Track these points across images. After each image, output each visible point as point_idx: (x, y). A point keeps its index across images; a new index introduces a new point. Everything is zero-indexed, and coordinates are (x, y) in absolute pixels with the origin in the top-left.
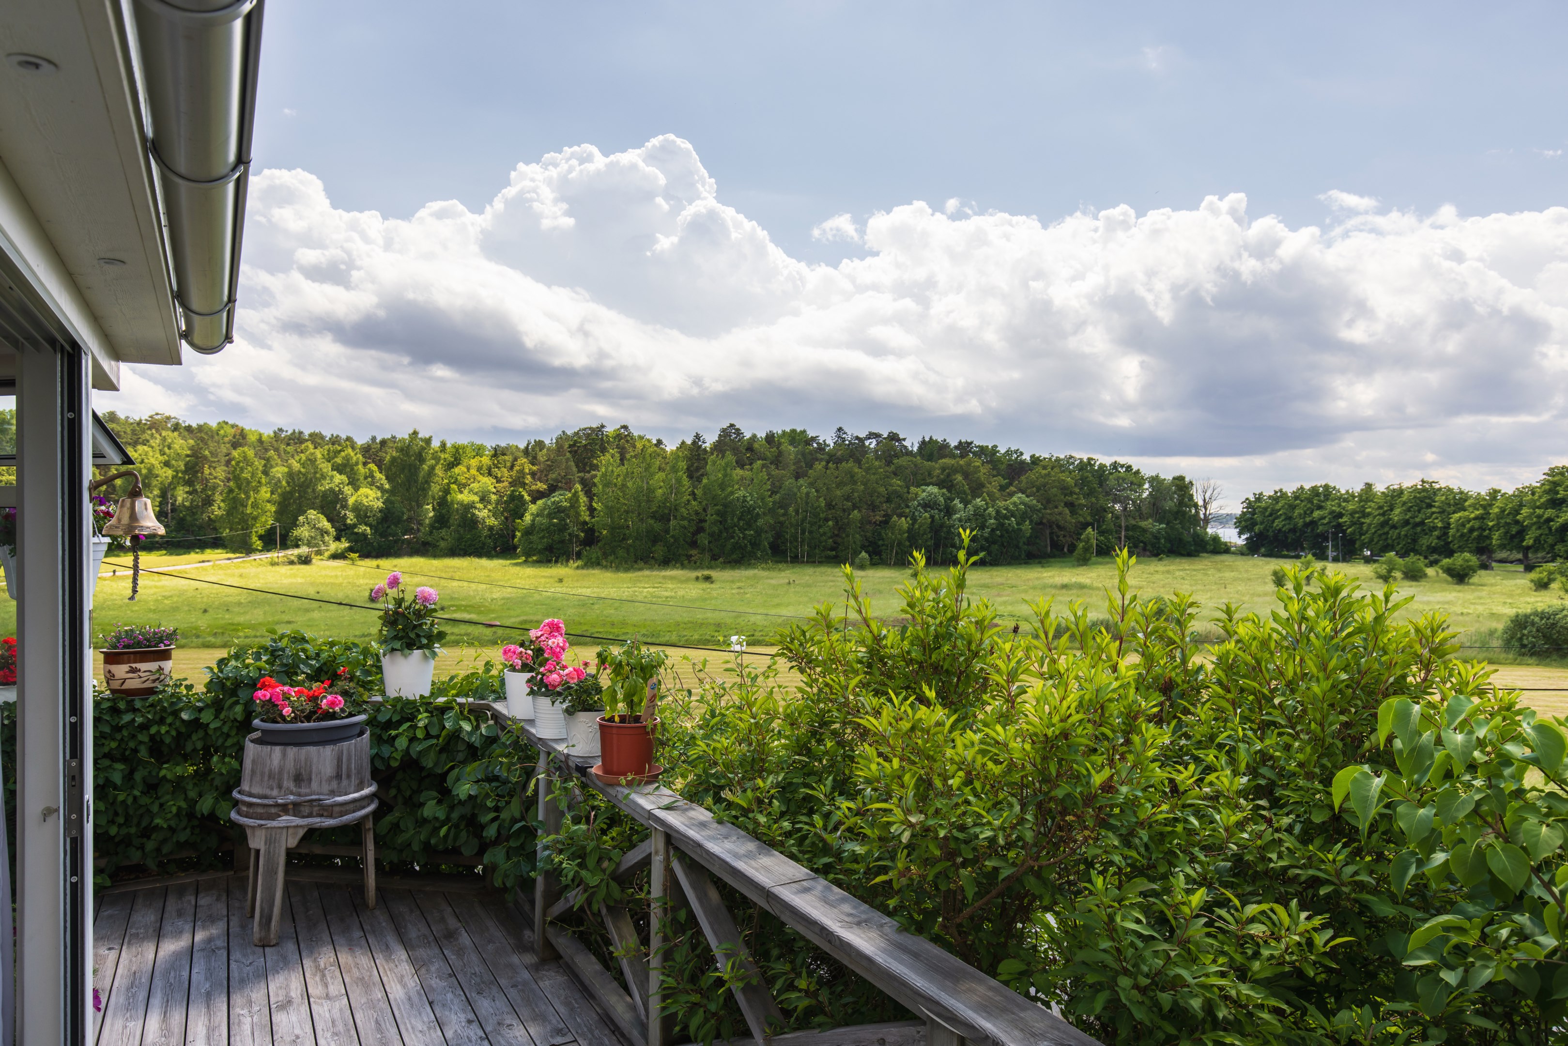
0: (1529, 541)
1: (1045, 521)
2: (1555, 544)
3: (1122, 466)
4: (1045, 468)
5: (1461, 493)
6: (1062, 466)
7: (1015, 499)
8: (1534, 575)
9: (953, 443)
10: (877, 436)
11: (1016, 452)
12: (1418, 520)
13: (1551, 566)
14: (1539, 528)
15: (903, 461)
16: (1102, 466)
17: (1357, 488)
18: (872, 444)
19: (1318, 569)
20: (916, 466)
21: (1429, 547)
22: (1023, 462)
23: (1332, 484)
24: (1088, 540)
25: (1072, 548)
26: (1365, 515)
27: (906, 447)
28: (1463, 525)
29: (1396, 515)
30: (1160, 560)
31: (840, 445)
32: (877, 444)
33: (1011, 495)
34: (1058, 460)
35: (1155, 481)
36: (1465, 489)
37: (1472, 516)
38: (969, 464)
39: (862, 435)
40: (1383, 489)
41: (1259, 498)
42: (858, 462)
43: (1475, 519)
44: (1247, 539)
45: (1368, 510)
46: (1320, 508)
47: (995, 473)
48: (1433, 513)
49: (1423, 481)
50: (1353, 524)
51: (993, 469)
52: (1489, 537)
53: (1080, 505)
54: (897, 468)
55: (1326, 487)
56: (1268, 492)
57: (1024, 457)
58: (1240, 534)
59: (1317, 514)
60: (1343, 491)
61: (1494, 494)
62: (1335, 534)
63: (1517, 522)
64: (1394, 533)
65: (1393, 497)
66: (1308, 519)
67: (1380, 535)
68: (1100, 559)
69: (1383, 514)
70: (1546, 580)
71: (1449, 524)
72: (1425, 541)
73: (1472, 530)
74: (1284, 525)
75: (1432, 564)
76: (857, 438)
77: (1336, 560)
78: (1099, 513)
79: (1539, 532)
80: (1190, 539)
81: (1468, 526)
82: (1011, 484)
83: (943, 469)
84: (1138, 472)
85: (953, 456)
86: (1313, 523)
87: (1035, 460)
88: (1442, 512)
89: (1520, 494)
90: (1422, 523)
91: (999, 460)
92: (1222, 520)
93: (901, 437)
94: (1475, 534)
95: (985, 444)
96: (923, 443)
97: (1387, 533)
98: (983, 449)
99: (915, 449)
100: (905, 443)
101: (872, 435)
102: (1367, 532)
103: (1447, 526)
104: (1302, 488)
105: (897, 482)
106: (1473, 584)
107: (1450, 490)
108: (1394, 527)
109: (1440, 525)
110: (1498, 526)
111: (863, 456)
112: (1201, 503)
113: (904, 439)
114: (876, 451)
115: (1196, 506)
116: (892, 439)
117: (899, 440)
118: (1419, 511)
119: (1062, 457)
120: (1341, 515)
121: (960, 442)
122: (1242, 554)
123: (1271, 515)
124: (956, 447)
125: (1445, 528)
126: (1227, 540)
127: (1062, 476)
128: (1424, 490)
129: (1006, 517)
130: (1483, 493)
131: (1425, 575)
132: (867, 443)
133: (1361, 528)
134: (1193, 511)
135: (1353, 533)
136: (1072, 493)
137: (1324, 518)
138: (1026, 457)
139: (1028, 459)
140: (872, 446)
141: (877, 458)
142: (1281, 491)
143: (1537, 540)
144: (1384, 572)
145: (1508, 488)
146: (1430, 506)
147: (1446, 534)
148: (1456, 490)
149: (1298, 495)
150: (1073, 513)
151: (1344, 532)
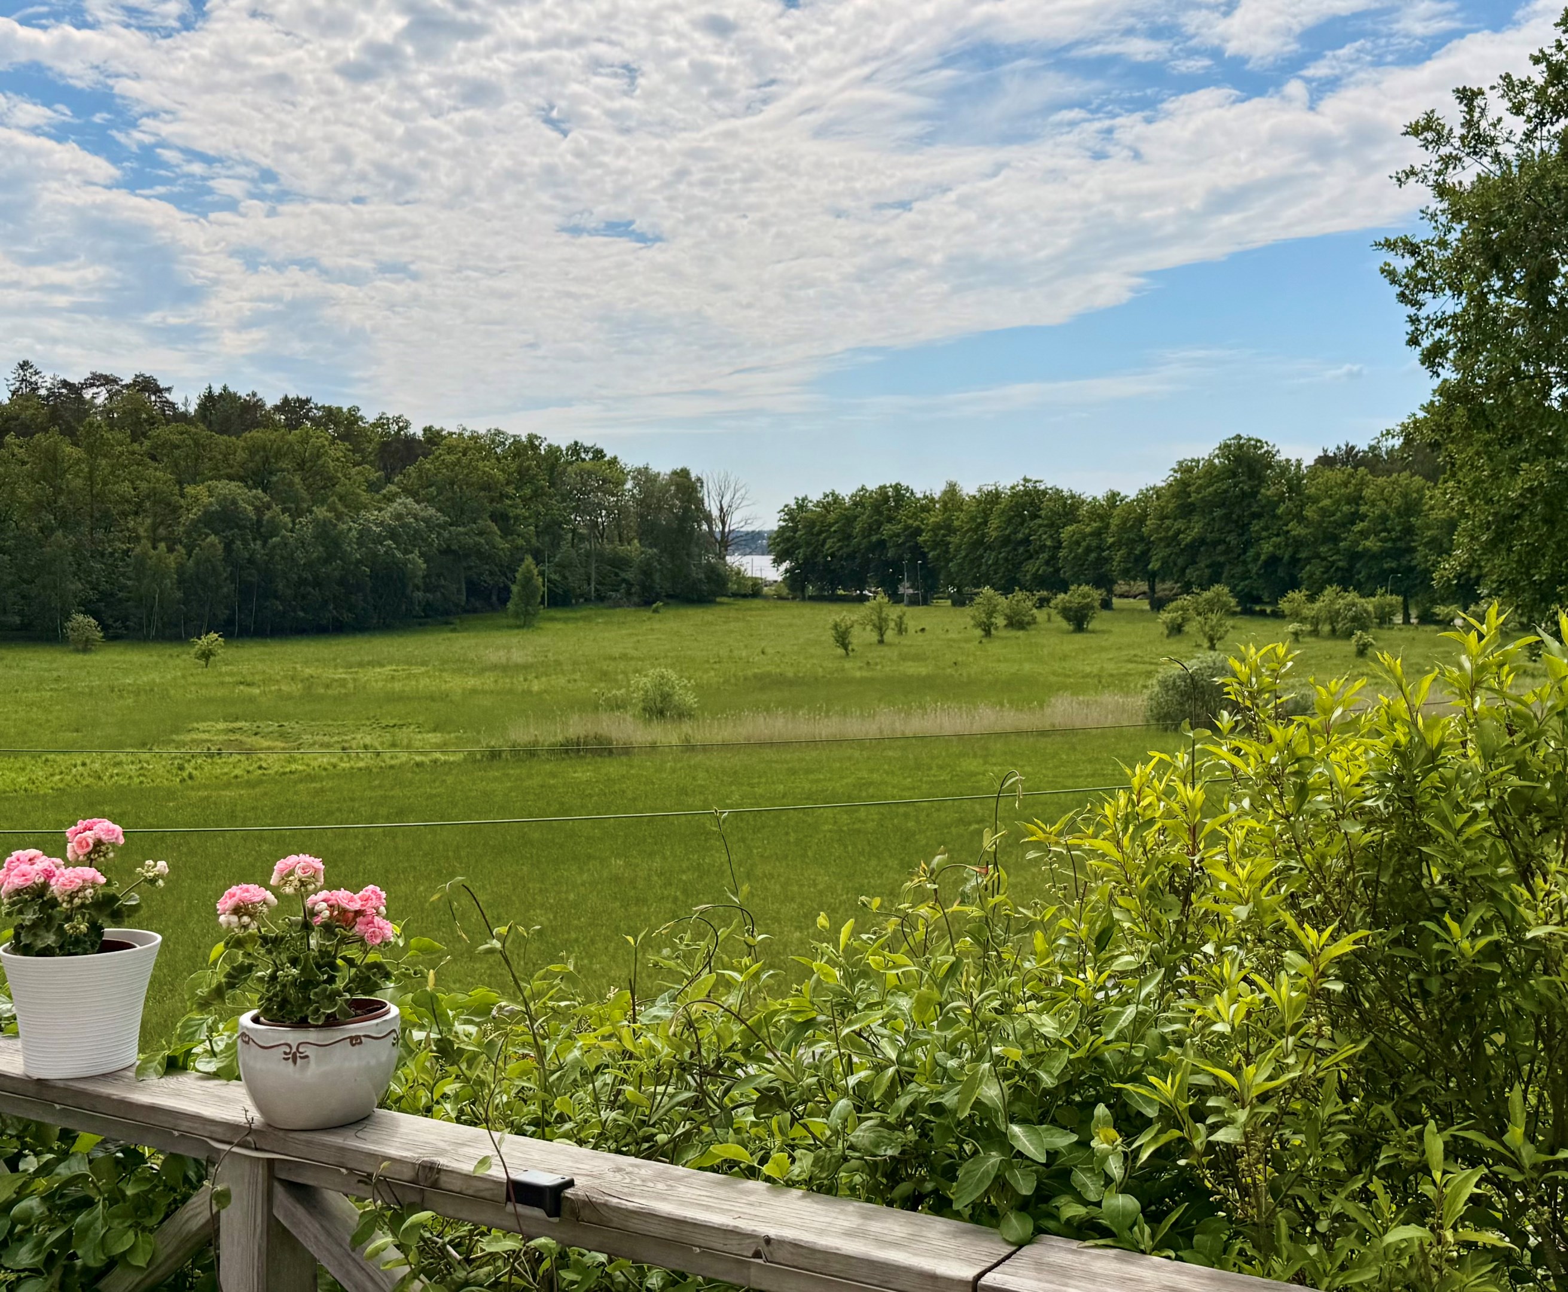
0: (1154, 565)
1: (454, 547)
2: (1187, 567)
3: (586, 451)
4: (450, 450)
5: (1073, 497)
6: (482, 448)
7: (396, 506)
8: (1165, 616)
9: (271, 401)
10: (107, 380)
11: (397, 421)
12: (1020, 536)
13: (1186, 600)
14: (1168, 545)
15: (163, 432)
16: (553, 451)
17: (937, 491)
18: (100, 396)
19: (894, 617)
20: (197, 443)
21: (1035, 576)
22: (411, 440)
23: (904, 484)
24: (528, 579)
25: (504, 596)
26: (950, 530)
27: (172, 405)
28: (1078, 543)
29: (993, 530)
30: (656, 611)
31: (26, 398)
32: (110, 398)
33: (390, 499)
34: (475, 437)
35: (645, 477)
36: (1077, 491)
37: (1088, 530)
38: (305, 440)
39: (75, 379)
40: (973, 491)
41: (801, 505)
42: (69, 432)
43: (1091, 534)
44: (787, 571)
45: (956, 523)
46: (890, 520)
47: (358, 457)
48: (1040, 526)
49: (1026, 480)
50: (936, 545)
51: (354, 451)
52: (1108, 560)
53: (516, 518)
54: (155, 447)
55: (897, 488)
56: (815, 496)
57: (411, 431)
58: (778, 561)
59: (888, 529)
60: (919, 495)
61: (1113, 497)
62: (913, 560)
63: (1142, 539)
64: (990, 558)
65: (986, 502)
66: (874, 538)
67: (972, 561)
68: (553, 613)
69: (975, 531)
70: (1180, 620)
71: (1060, 543)
72: (1032, 567)
73: (1088, 550)
74: (841, 548)
75: (1042, 603)
76: (65, 384)
77: (913, 602)
78: (552, 530)
79: (1168, 550)
80: (702, 576)
81: (1084, 544)
82: (388, 480)
83: (253, 451)
84: (614, 461)
85: (276, 426)
86: (882, 543)
87: (433, 436)
88: (1052, 525)
89: (1144, 498)
90: (1026, 541)
91: (363, 432)
92: (750, 542)
93: (162, 384)
94: (1093, 555)
95: (335, 405)
96: (209, 401)
97: (981, 557)
98: (331, 415)
99: (192, 409)
100: (170, 397)
101: (99, 380)
102: (955, 556)
103: (1058, 545)
104: (863, 489)
105: (159, 475)
106: (1093, 632)
107: (1058, 492)
108: (989, 548)
109: (1049, 543)
110: (1117, 545)
111: (80, 421)
112: (715, 513)
113: (169, 390)
114: (107, 411)
115: (708, 518)
116: (144, 389)
117: (158, 390)
118: (1022, 524)
119: (482, 431)
120: (918, 532)
121: (286, 400)
122: (781, 598)
123: (820, 533)
124: (277, 409)
125: (1055, 548)
126: (757, 574)
127: (485, 466)
128: (1027, 493)
129: (379, 540)
130: (1099, 497)
131: (1034, 621)
132: (88, 394)
133: (947, 552)
134: (705, 527)
135: (937, 559)
136: (503, 496)
137: (898, 535)
138: (416, 430)
139: (420, 434)
140: (99, 401)
141: (112, 425)
142: (833, 494)
143: (1165, 562)
144: (983, 617)
145: (1130, 491)
146: (1034, 516)
147: (1053, 558)
148: (1066, 494)
149: (860, 500)
150: (506, 532)
151: (924, 556)
